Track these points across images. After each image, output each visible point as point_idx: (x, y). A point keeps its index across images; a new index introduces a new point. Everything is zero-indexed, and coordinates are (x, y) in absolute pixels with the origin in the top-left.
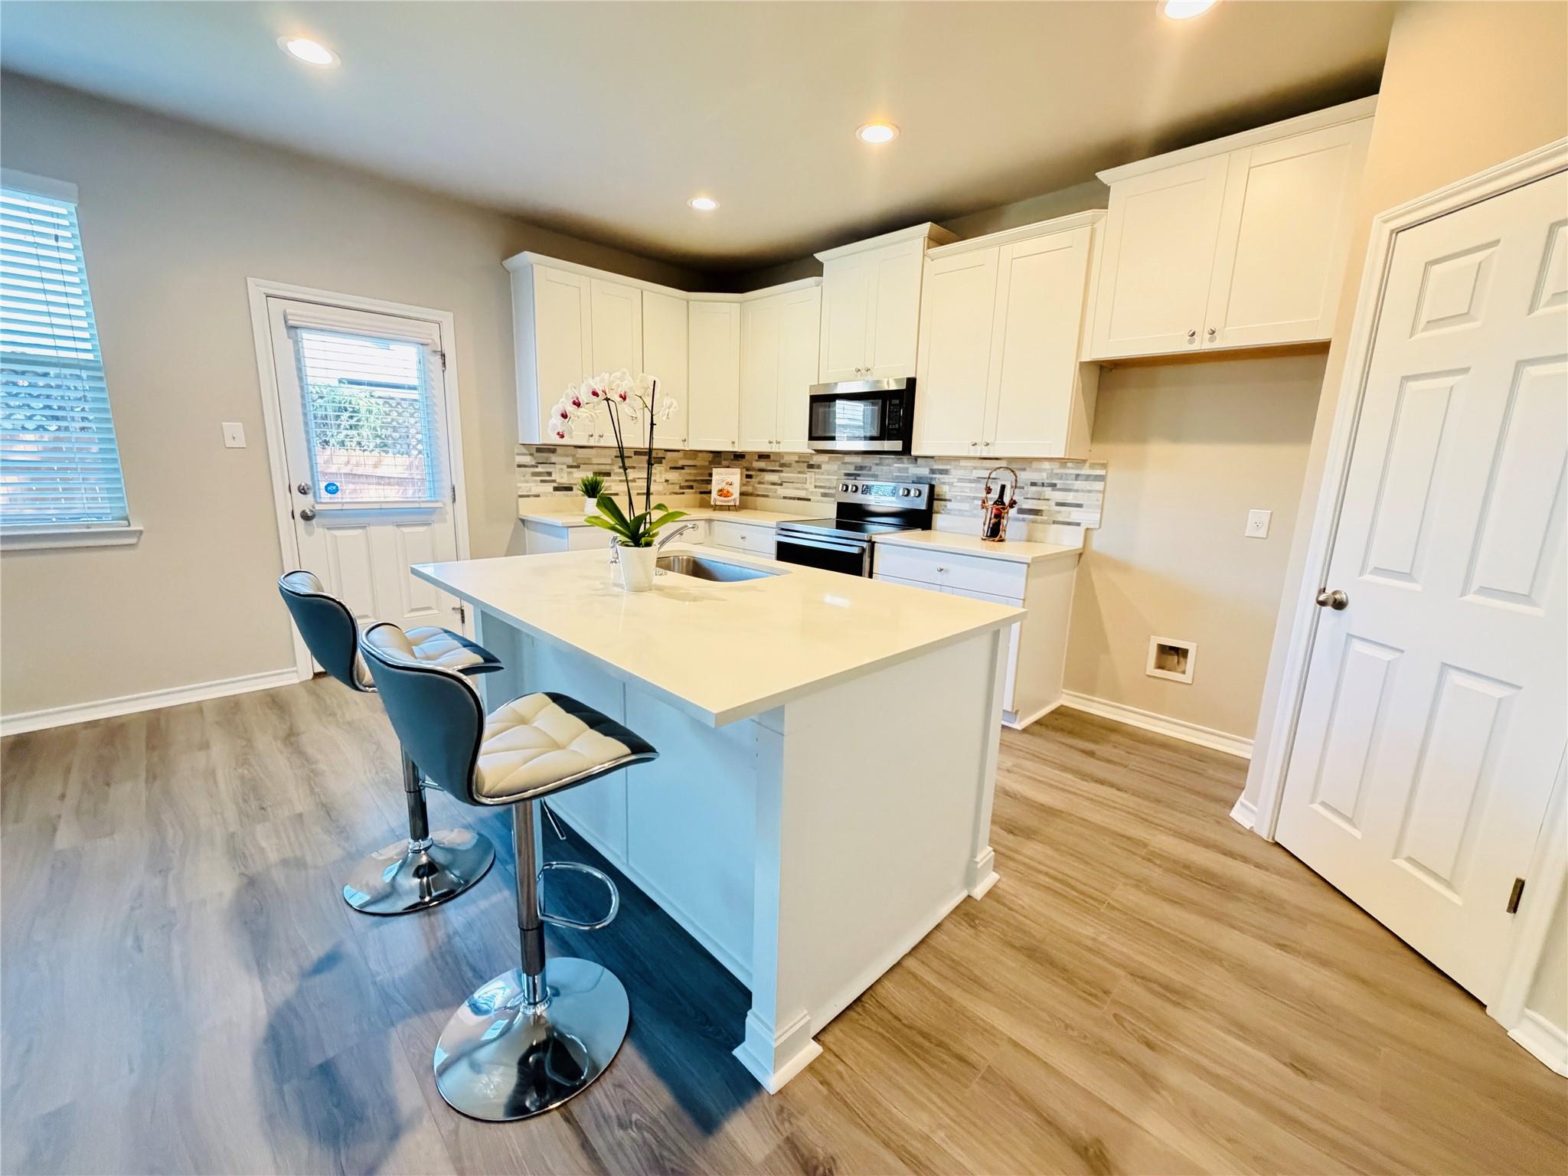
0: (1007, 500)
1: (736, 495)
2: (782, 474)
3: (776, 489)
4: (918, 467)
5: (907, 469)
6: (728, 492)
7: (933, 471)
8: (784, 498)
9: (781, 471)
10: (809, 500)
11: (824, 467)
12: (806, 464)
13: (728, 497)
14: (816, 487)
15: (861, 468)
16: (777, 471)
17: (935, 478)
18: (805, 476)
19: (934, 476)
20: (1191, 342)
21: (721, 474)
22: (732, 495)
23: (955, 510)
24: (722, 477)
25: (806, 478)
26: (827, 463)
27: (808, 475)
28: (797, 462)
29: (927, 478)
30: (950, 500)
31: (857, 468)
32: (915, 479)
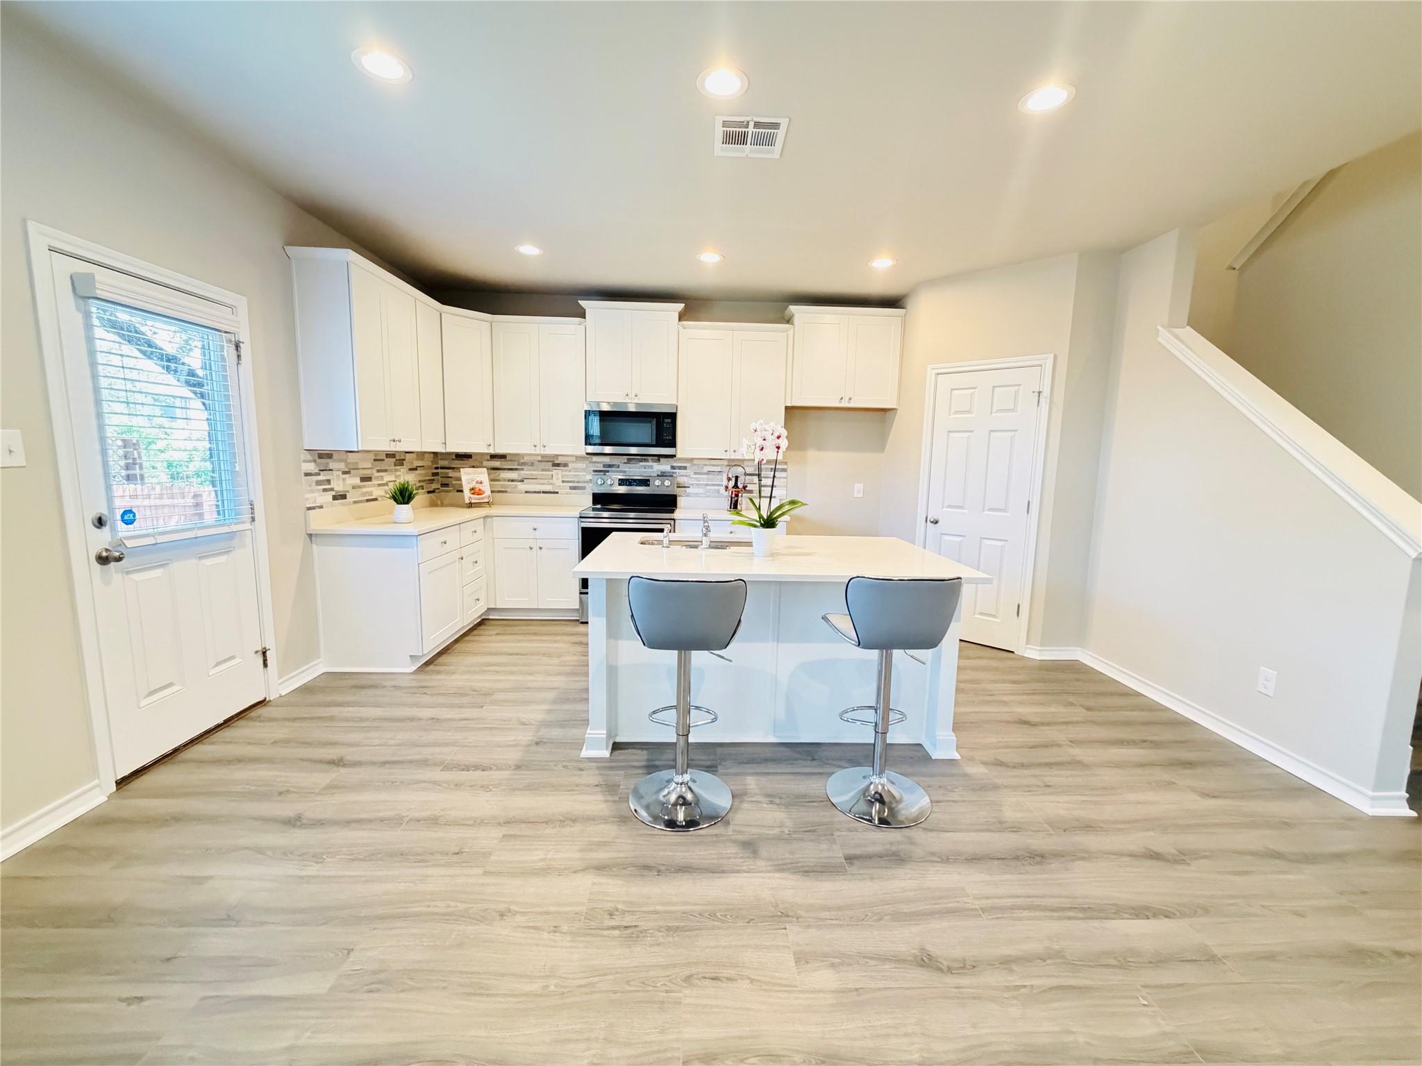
0: (740, 486)
1: (488, 492)
2: (522, 472)
3: (517, 486)
4: (661, 464)
5: (651, 467)
6: (480, 490)
7: (673, 467)
8: (526, 492)
9: (522, 469)
10: (557, 493)
11: (570, 465)
12: (551, 463)
13: (481, 494)
14: (563, 482)
15: (610, 466)
16: (516, 469)
17: (676, 473)
18: (550, 473)
19: (674, 471)
20: (840, 402)
21: (469, 474)
22: (484, 492)
23: (693, 493)
24: (471, 476)
25: (552, 475)
26: (573, 462)
27: (554, 472)
28: (539, 461)
29: (669, 472)
30: (689, 487)
31: (604, 466)
32: (659, 473)
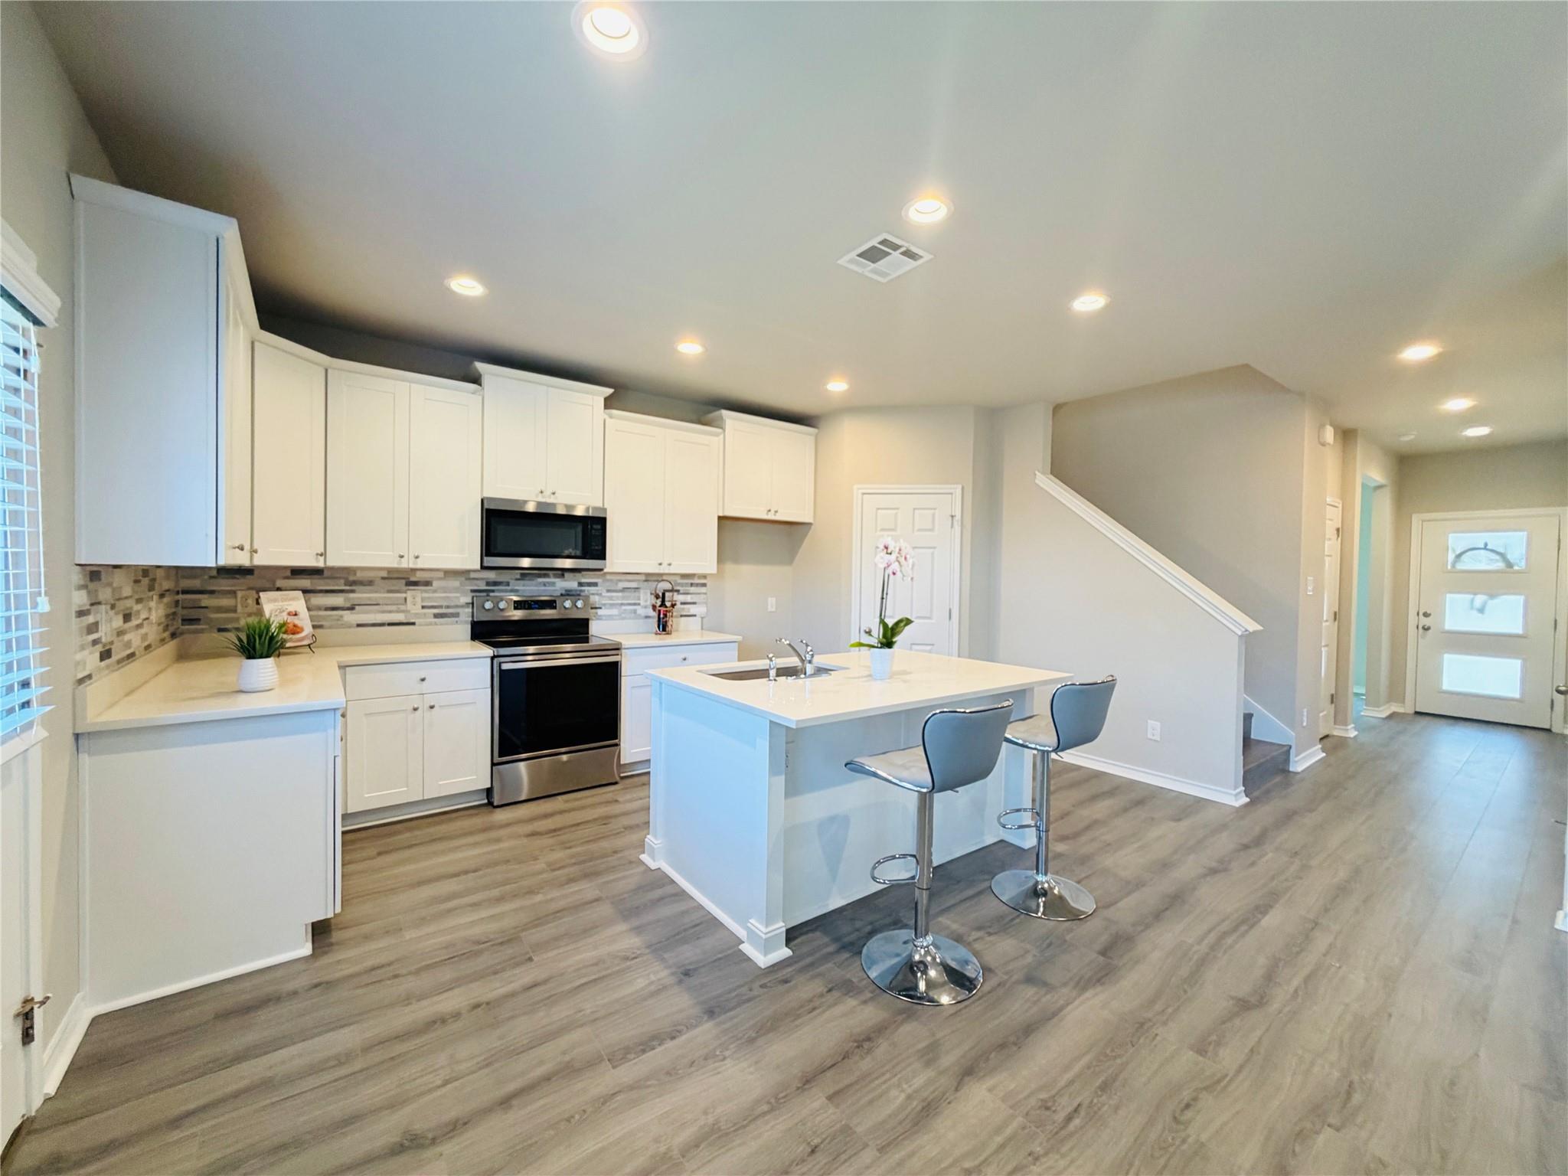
0: (668, 604)
1: (308, 629)
2: (352, 595)
3: (342, 616)
4: (566, 581)
5: (553, 584)
6: (295, 626)
7: (581, 584)
8: (359, 625)
9: (353, 591)
10: (413, 624)
11: (435, 584)
12: (404, 581)
13: (298, 633)
14: (423, 607)
15: (495, 584)
16: (342, 591)
17: (584, 591)
18: (404, 595)
19: (583, 588)
20: (767, 514)
21: (275, 600)
22: (302, 630)
23: (605, 616)
24: (278, 605)
25: (406, 599)
26: (440, 579)
27: (409, 595)
28: (383, 578)
29: (576, 590)
30: (600, 608)
31: (488, 584)
32: (564, 592)
